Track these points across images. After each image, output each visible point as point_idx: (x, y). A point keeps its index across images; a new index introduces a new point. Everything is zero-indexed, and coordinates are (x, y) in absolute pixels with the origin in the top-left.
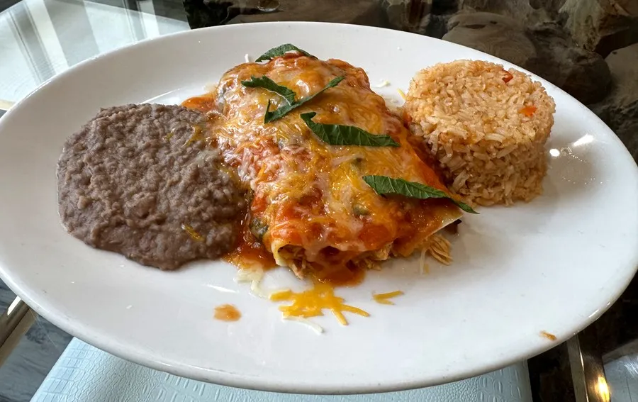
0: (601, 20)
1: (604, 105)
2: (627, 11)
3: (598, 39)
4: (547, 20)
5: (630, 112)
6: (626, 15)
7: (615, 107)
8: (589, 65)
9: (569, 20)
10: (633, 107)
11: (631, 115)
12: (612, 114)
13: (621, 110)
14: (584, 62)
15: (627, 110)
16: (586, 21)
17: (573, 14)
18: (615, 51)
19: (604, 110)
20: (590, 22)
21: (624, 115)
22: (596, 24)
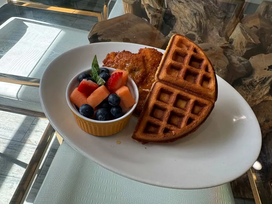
0: (246, 44)
1: (250, 79)
2: (255, 41)
3: (245, 51)
4: (226, 42)
5: (260, 82)
6: (255, 43)
7: (254, 80)
8: (245, 64)
9: (234, 42)
10: (261, 80)
11: (260, 83)
12: (253, 82)
13: (257, 81)
14: (243, 63)
15: (259, 81)
16: (241, 44)
17: (235, 40)
18: (252, 57)
19: (250, 81)
20: (242, 44)
21: (257, 83)
22: (244, 45)
